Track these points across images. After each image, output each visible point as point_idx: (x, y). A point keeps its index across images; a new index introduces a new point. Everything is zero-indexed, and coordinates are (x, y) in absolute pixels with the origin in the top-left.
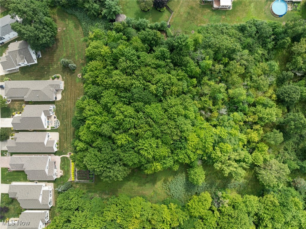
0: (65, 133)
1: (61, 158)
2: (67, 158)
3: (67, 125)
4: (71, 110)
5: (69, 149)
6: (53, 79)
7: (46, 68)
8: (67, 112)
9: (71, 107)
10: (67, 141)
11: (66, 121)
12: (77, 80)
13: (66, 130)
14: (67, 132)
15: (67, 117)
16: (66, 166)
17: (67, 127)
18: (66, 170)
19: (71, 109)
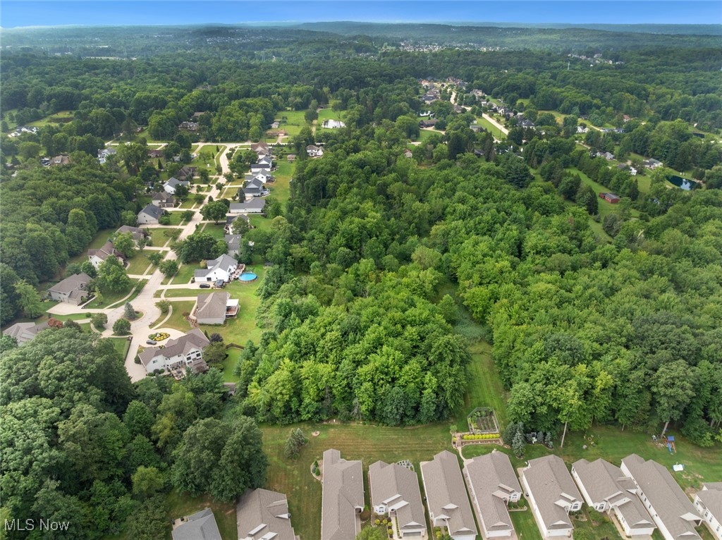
0: (418, 454)
1: (466, 458)
2: (463, 451)
3: (404, 451)
4: (377, 445)
5: (446, 445)
6: (319, 474)
7: (298, 488)
8: (380, 451)
9: (372, 445)
10: (433, 450)
11: (397, 453)
12: (324, 436)
13: (414, 452)
14: (417, 450)
15: (389, 451)
16: (479, 451)
17: (408, 451)
18: (485, 451)
19: (375, 445)
